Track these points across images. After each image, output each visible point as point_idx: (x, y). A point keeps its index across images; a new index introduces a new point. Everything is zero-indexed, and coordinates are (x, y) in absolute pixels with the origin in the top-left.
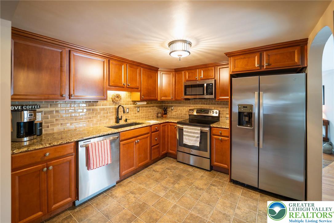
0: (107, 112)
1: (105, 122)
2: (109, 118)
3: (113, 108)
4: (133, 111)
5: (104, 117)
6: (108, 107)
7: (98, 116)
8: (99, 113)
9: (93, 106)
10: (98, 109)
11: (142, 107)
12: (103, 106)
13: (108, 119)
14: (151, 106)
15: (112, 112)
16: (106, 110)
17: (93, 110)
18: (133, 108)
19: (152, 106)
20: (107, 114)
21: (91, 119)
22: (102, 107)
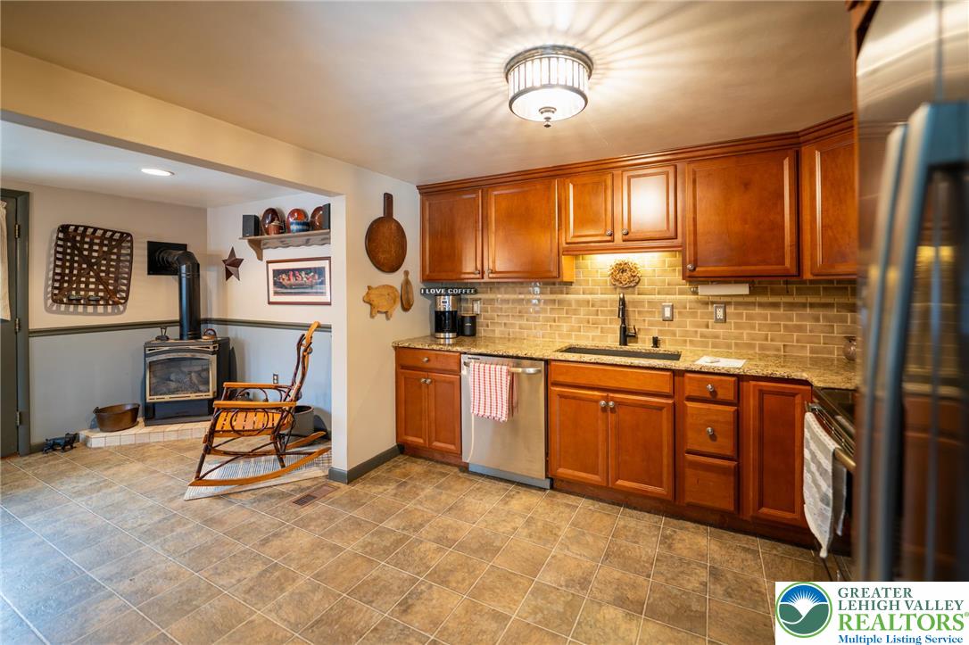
0: (597, 310)
1: (590, 334)
2: (602, 328)
3: (613, 301)
4: (694, 314)
5: (589, 322)
6: (600, 296)
7: (573, 319)
8: (576, 312)
9: (562, 293)
10: (573, 303)
11: (738, 304)
12: (584, 293)
13: (599, 330)
14: (804, 306)
15: (611, 312)
16: (592, 306)
17: (560, 302)
18: (693, 305)
19: (812, 305)
20: (597, 315)
21: (557, 324)
22: (581, 297)
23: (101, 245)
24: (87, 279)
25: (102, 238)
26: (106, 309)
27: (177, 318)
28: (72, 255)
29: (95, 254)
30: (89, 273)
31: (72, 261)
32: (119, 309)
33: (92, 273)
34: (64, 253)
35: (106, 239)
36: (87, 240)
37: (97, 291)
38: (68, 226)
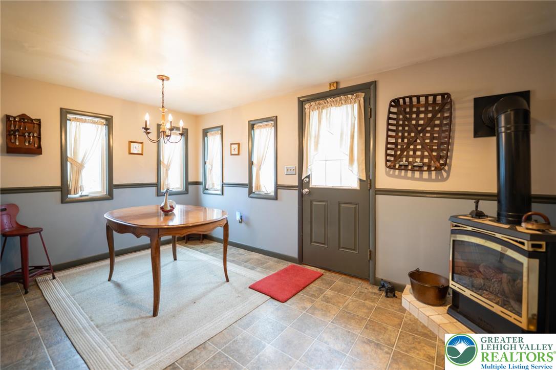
23: (426, 112)
24: (415, 146)
25: (427, 104)
26: (430, 175)
27: (494, 190)
28: (403, 126)
29: (421, 122)
30: (416, 141)
31: (403, 131)
32: (442, 175)
33: (418, 141)
34: (397, 125)
35: (430, 105)
36: (415, 109)
37: (422, 157)
38: (398, 99)
